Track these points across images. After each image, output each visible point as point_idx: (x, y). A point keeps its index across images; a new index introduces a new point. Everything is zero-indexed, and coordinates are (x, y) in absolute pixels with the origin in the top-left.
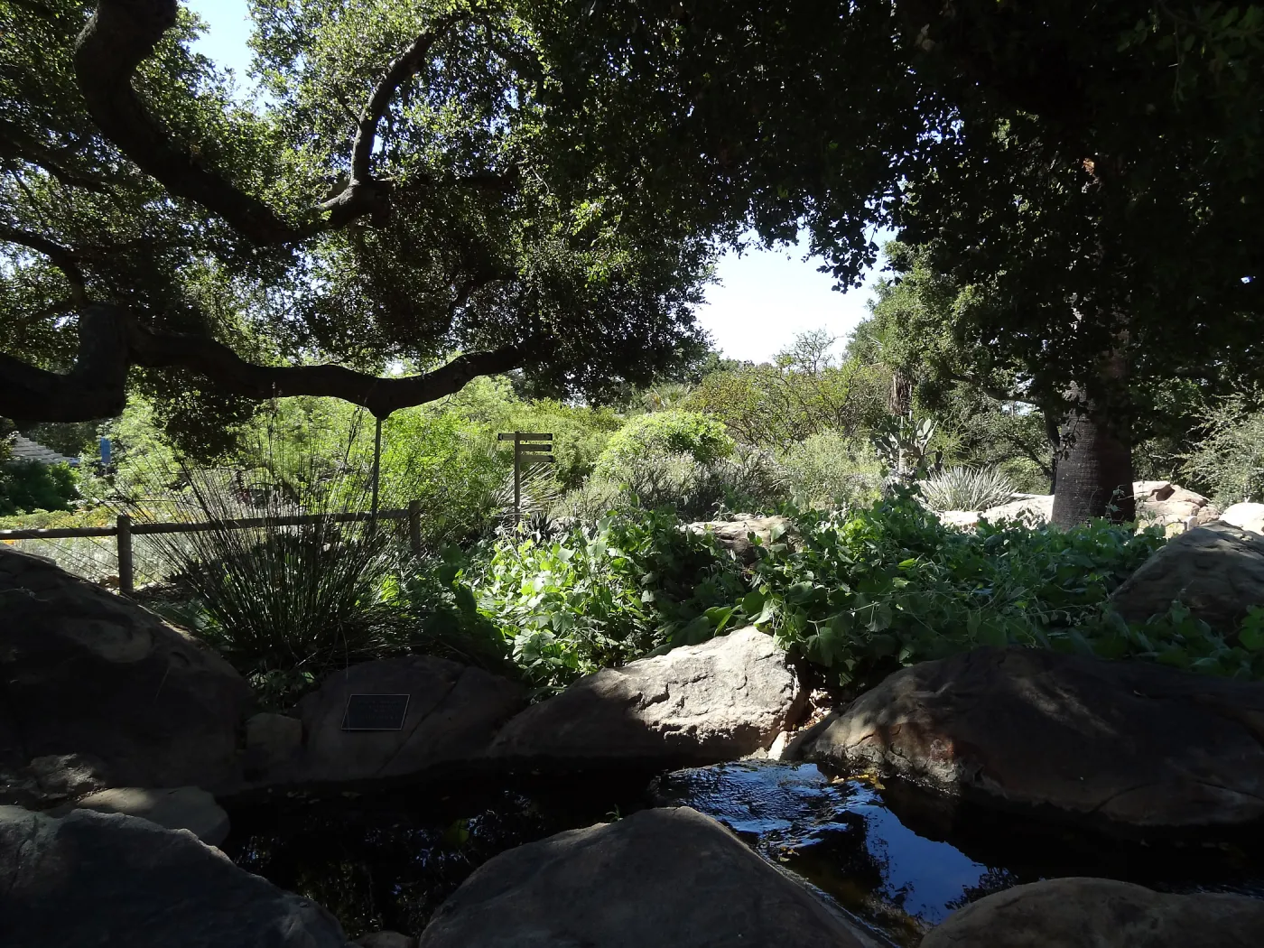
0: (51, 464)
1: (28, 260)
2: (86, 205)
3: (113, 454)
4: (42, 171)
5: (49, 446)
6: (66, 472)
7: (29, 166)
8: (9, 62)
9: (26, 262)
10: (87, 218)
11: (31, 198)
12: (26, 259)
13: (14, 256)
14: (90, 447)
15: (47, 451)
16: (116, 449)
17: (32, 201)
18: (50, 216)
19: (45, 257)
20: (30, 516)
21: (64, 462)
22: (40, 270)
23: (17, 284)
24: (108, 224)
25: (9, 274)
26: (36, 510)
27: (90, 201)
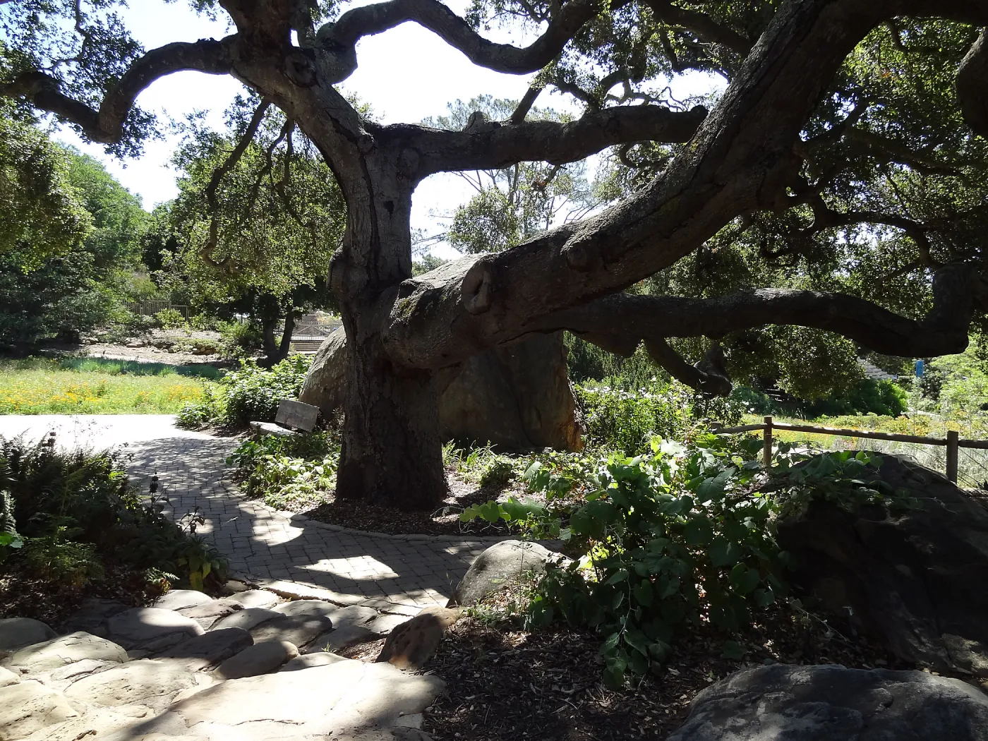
0: (878, 379)
1: (889, 236)
2: (937, 187)
3: (925, 374)
4: (906, 168)
5: (879, 366)
6: (889, 386)
7: (897, 166)
8: (900, 96)
9: (887, 236)
10: (938, 197)
11: (896, 189)
12: (887, 234)
13: (879, 234)
14: (906, 368)
15: (877, 370)
16: (927, 370)
17: (897, 192)
18: (909, 200)
19: (900, 230)
20: (865, 417)
21: (888, 379)
22: (896, 241)
23: (878, 253)
24: (954, 199)
25: (874, 246)
26: (869, 413)
27: (940, 183)
